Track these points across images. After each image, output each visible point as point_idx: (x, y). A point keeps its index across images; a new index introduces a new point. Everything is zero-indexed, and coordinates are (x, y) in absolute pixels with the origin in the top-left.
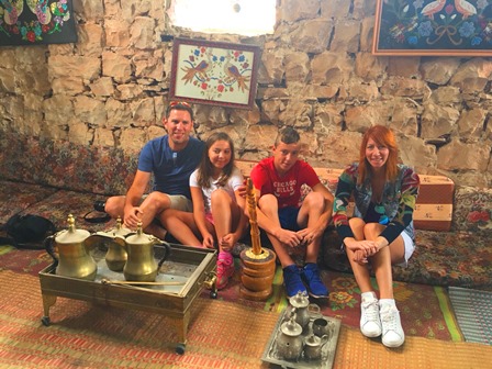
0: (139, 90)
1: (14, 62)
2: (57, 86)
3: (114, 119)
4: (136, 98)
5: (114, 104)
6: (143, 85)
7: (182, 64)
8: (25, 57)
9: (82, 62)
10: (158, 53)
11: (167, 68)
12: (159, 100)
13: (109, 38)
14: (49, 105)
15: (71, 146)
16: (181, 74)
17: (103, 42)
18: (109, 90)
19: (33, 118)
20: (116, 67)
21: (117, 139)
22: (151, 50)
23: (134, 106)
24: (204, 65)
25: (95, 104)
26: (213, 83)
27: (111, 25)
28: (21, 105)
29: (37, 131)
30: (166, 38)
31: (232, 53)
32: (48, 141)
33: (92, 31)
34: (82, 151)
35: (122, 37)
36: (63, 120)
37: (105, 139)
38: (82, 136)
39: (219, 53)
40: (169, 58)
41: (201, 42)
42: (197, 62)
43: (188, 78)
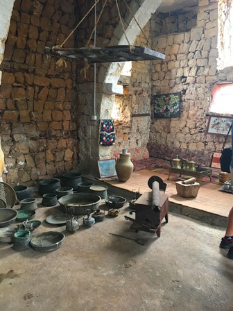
0: (197, 131)
1: (161, 123)
2: (172, 130)
3: (188, 140)
4: (195, 134)
5: (188, 135)
6: (198, 129)
7: (212, 123)
8: (164, 122)
9: (180, 123)
10: (204, 120)
11: (206, 124)
12: (203, 134)
13: (190, 116)
14: (169, 135)
15: (174, 148)
16: (211, 126)
17: (188, 117)
18: (187, 131)
19: (163, 139)
20: (190, 124)
21: (188, 146)
22: (202, 119)
23: (194, 136)
25: (183, 135)
26: (221, 129)
27: (191, 112)
28: (160, 136)
29: (164, 143)
30: (207, 115)
31: (228, 119)
32: (167, 146)
33: (185, 114)
34: (177, 149)
35: (193, 115)
36: (172, 140)
37: (184, 146)
38: (177, 145)
39: (224, 119)
40: (207, 121)
41: (218, 116)
42: (216, 122)
43: (213, 127)
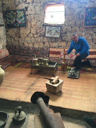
0: (38, 36)
1: (13, 31)
2: (22, 35)
3: (33, 41)
5: (33, 39)
6: (39, 34)
7: (47, 30)
8: (15, 30)
9: (27, 30)
10: (42, 28)
11: (44, 31)
12: (42, 37)
13: (32, 26)
14: (20, 39)
15: (25, 47)
16: (46, 32)
17: (31, 27)
18: (32, 36)
19: (17, 42)
20: (33, 31)
21: (33, 45)
22: (40, 28)
23: (37, 39)
24: (51, 30)
25: (29, 39)
26: (53, 34)
27: (33, 23)
28: (14, 39)
29: (17, 44)
30: (43, 25)
31: (56, 28)
32: (20, 46)
33: (29, 25)
34: (27, 48)
35: (35, 25)
36: (23, 42)
37: (31, 45)
38: (27, 45)
39: (54, 28)
40: (44, 29)
41: (50, 26)
42: (50, 30)
43: (48, 33)
